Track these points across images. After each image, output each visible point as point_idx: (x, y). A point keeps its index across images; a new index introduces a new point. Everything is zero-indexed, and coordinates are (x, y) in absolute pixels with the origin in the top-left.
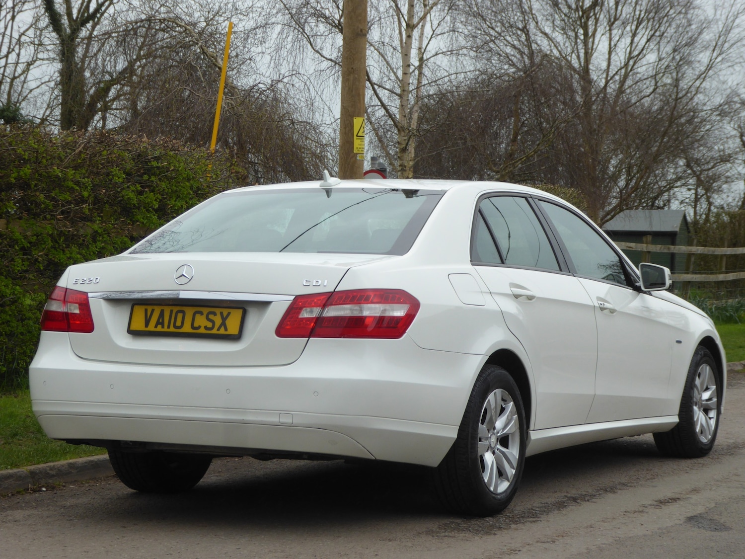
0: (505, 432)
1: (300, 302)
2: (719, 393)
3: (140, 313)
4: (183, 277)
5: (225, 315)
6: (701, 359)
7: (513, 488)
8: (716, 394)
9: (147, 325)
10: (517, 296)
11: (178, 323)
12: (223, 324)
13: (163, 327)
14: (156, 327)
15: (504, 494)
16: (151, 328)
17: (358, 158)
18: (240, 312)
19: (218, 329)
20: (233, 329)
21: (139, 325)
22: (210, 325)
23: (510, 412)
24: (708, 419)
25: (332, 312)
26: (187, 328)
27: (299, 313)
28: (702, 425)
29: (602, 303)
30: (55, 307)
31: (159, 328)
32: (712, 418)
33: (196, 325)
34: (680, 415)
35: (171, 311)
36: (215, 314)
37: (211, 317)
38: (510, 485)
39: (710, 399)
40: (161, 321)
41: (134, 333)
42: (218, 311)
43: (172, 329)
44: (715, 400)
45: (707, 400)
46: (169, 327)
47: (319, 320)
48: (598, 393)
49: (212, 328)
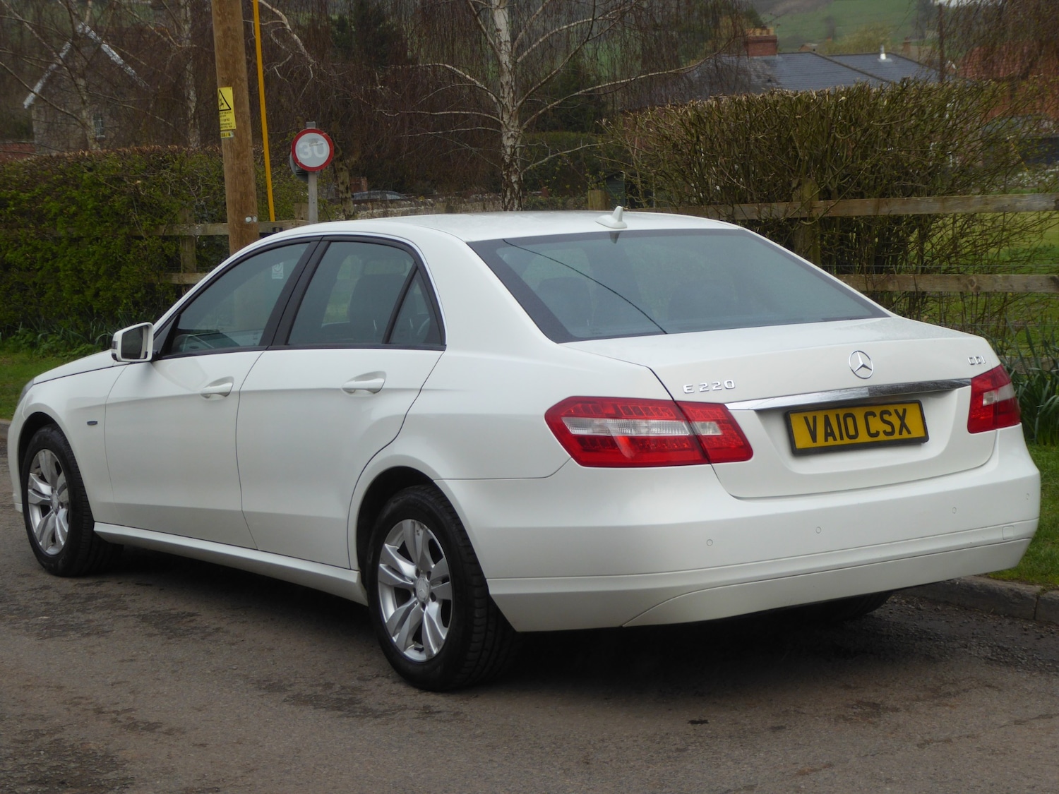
3: (799, 424)
5: (901, 413)
9: (814, 439)
11: (852, 432)
12: (903, 425)
13: (835, 439)
14: (826, 440)
16: (821, 442)
18: (917, 406)
19: (901, 433)
20: (917, 432)
21: (803, 440)
22: (889, 429)
26: (863, 437)
27: (982, 399)
31: (831, 442)
35: (838, 416)
36: (890, 414)
37: (886, 417)
40: (829, 431)
41: (801, 453)
42: (891, 409)
43: (847, 441)
46: (842, 438)
49: (892, 433)
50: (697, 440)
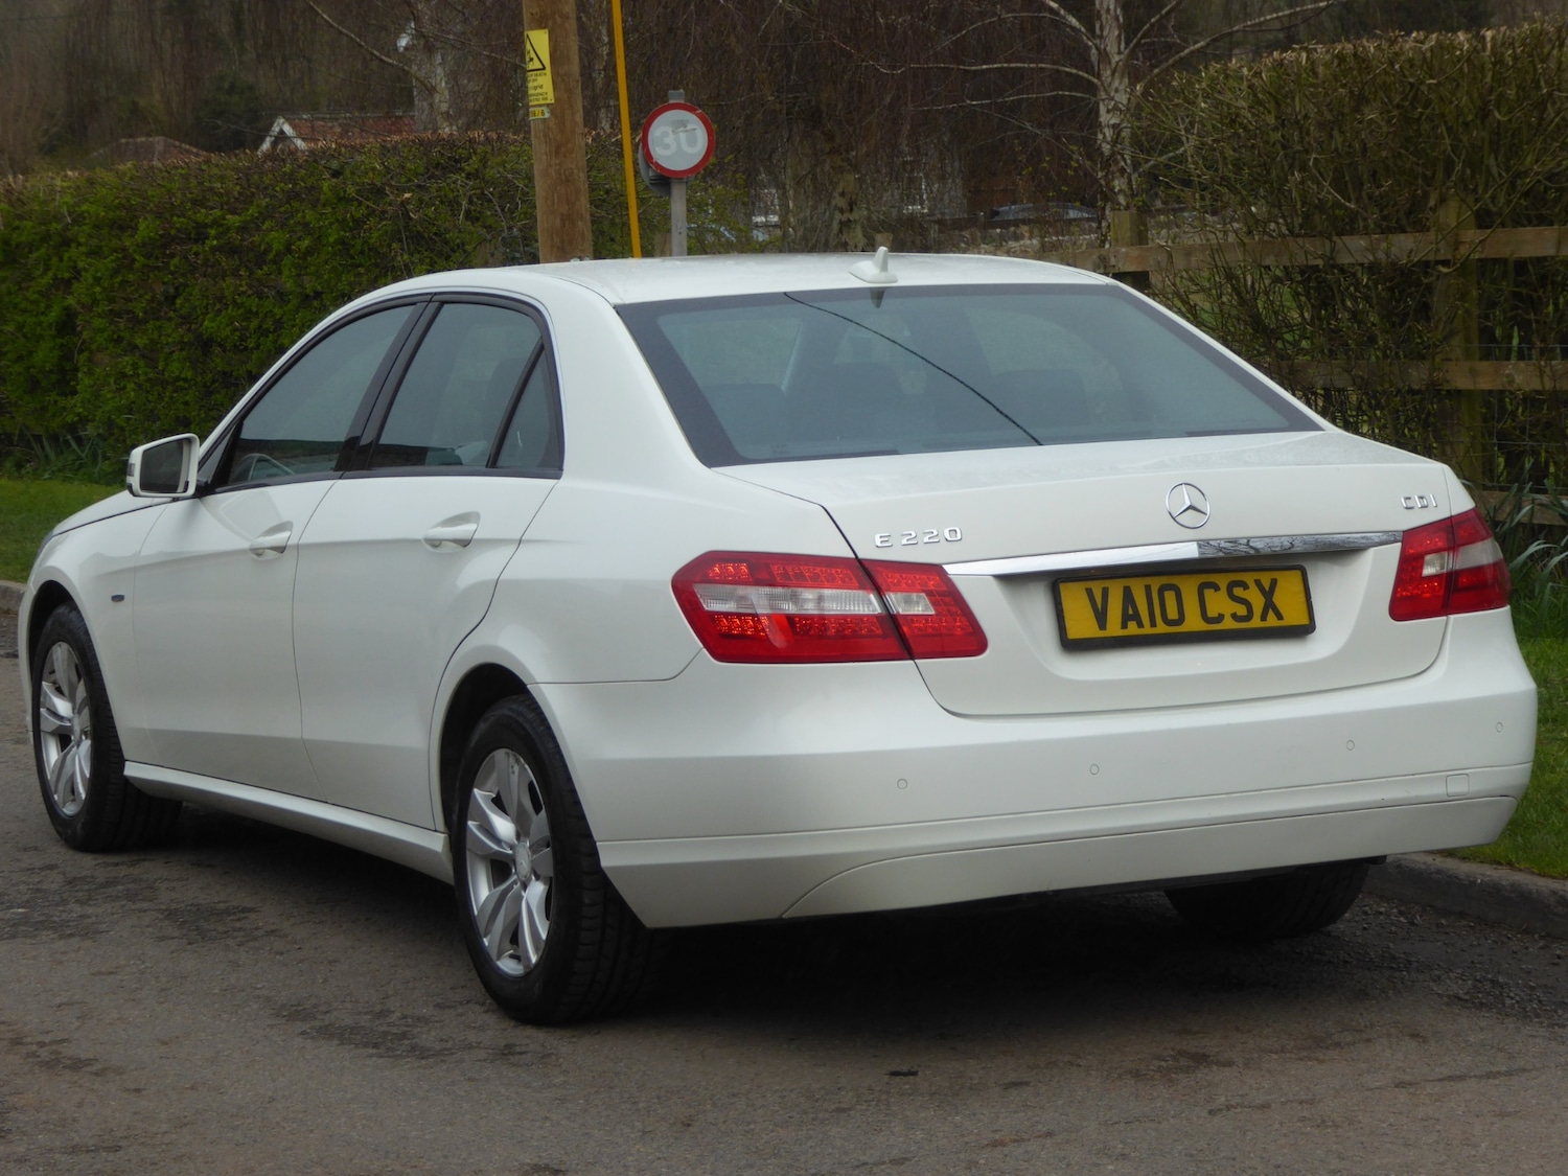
1: (1416, 543)
3: (1076, 600)
5: (1266, 585)
9: (1102, 624)
11: (1173, 614)
12: (1270, 605)
13: (1140, 625)
14: (1124, 626)
16: (1114, 629)
18: (1297, 575)
19: (1264, 618)
20: (1293, 611)
21: (1082, 624)
22: (1242, 610)
26: (1193, 622)
31: (1133, 629)
33: (1212, 613)
35: (1148, 589)
36: (1245, 587)
37: (1238, 592)
40: (1131, 612)
41: (1072, 645)
42: (1249, 578)
43: (1162, 628)
46: (1153, 624)
49: (1248, 617)
50: (892, 620)
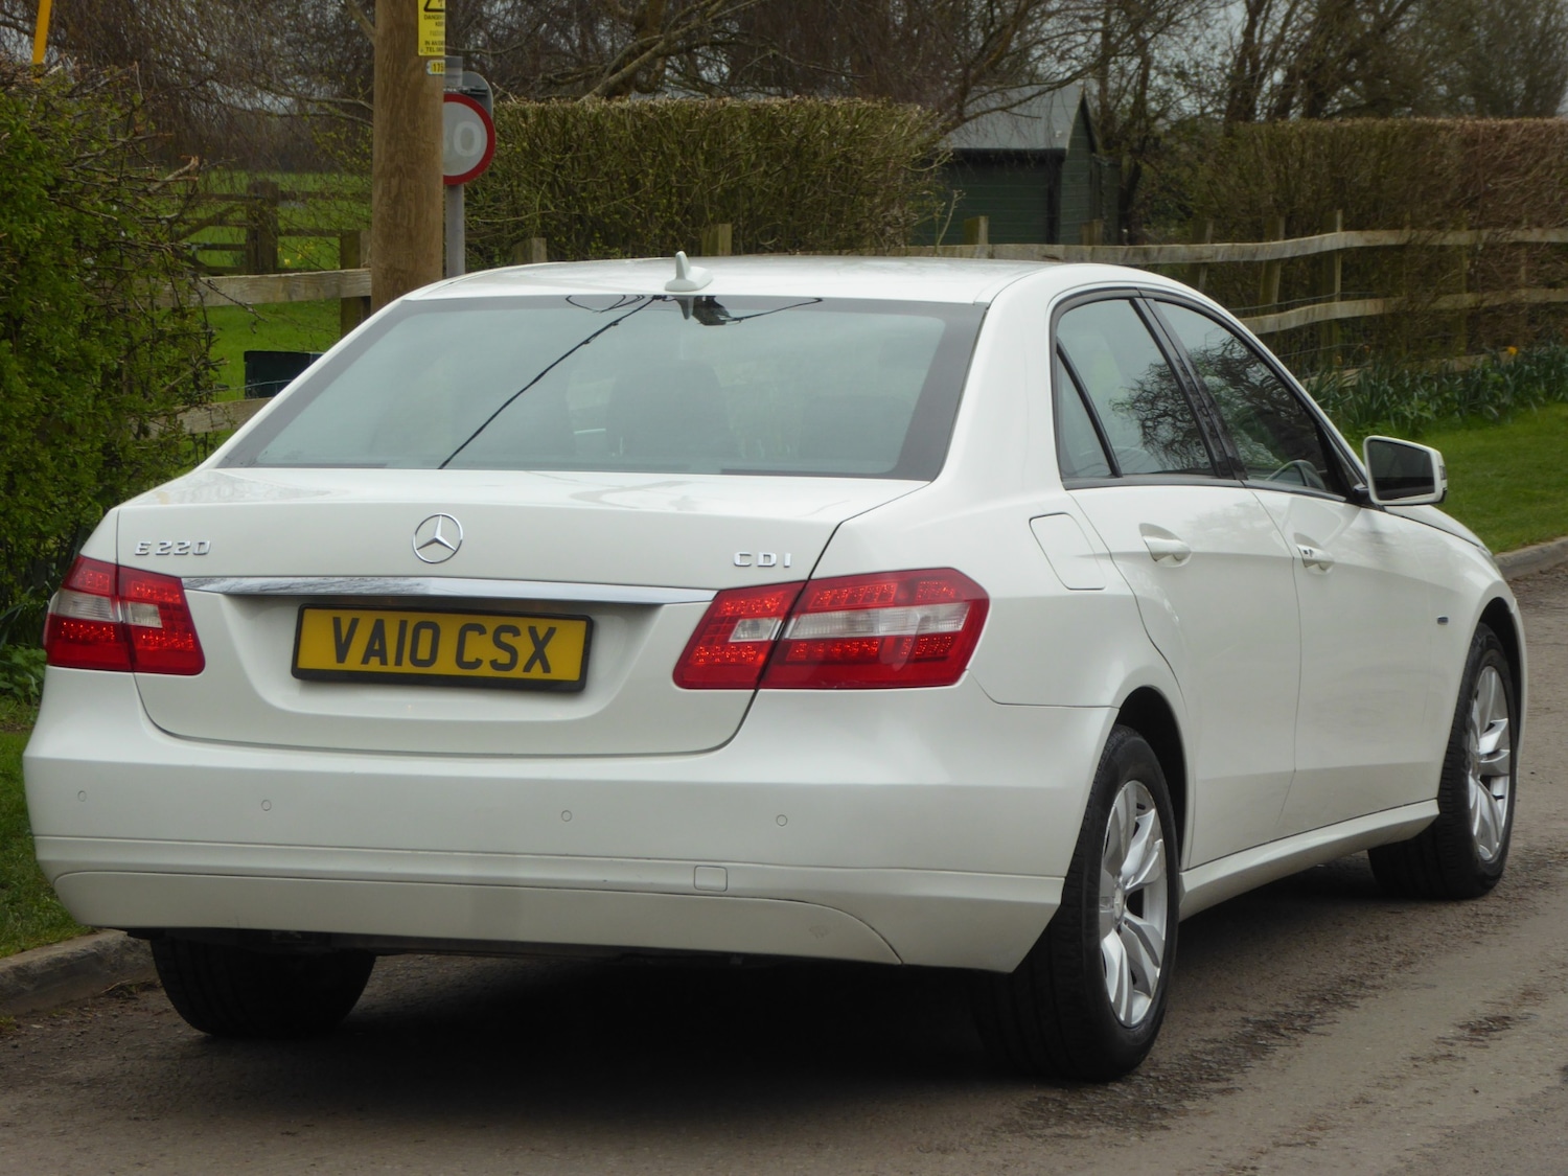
0: (1140, 880)
1: (729, 606)
2: (1513, 735)
3: (320, 627)
4: (436, 545)
5: (541, 634)
6: (1482, 654)
7: (1157, 1012)
8: (1507, 739)
9: (341, 658)
10: (1156, 556)
11: (424, 653)
12: (539, 655)
13: (384, 662)
14: (365, 661)
15: (1143, 1027)
16: (353, 662)
17: (430, 71)
18: (581, 626)
19: (527, 668)
20: (563, 665)
21: (320, 655)
22: (504, 657)
23: (1152, 833)
24: (1493, 799)
25: (808, 628)
26: (446, 665)
27: (730, 630)
28: (1483, 820)
29: (1307, 548)
30: (84, 608)
31: (374, 665)
32: (1501, 797)
33: (468, 657)
34: (1442, 799)
35: (403, 625)
36: (516, 632)
37: (506, 638)
38: (1152, 1004)
39: (1495, 753)
40: (377, 647)
41: (308, 676)
42: (523, 624)
43: (407, 667)
44: (1506, 752)
45: (1490, 755)
46: (398, 662)
47: (777, 647)
48: (1300, 766)
49: (511, 665)
50: (125, 632)
